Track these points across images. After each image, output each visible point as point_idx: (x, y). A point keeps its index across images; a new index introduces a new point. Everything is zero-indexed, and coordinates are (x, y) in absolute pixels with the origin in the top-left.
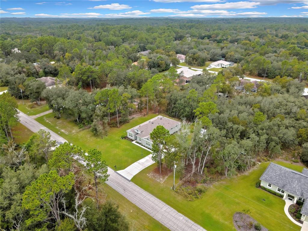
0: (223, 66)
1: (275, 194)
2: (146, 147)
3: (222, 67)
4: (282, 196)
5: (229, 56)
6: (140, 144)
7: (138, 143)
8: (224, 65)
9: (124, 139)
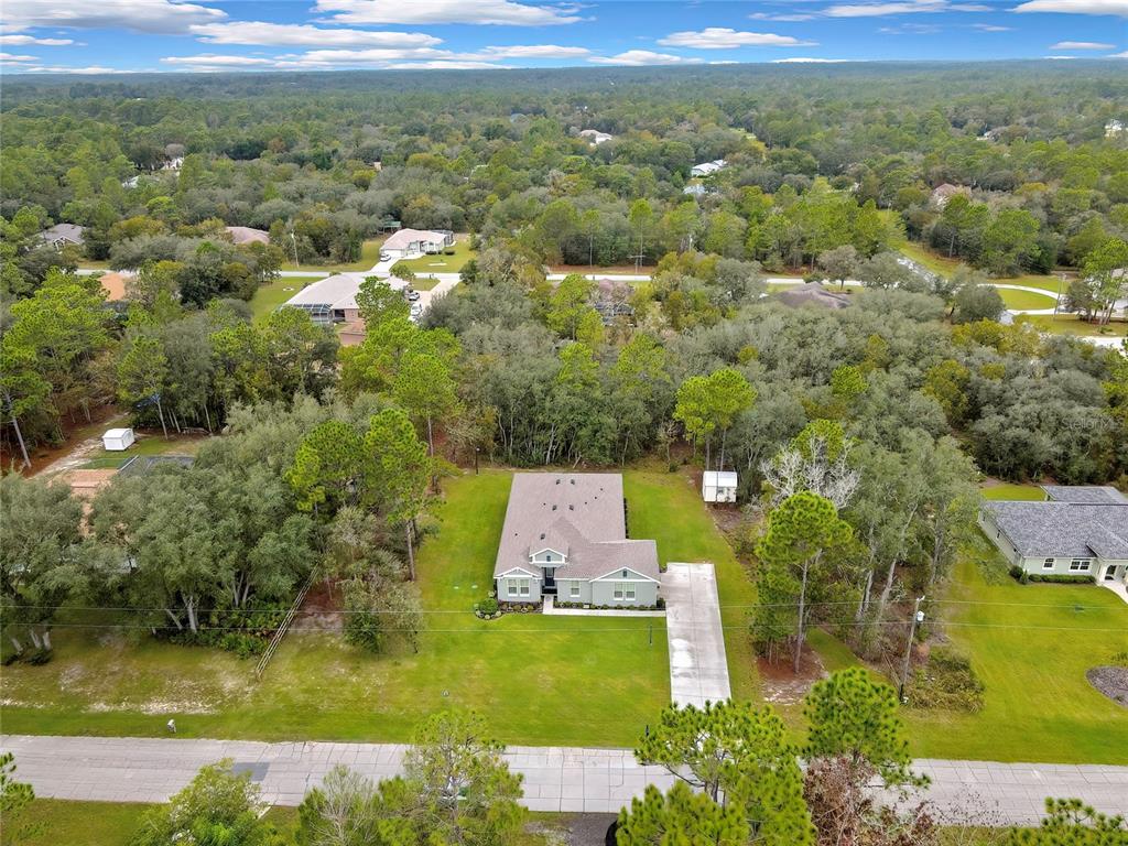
0: (428, 248)
1: (1074, 581)
2: (619, 608)
3: (428, 253)
4: (1091, 580)
5: (418, 211)
6: (579, 606)
7: (567, 605)
8: (431, 244)
9: (498, 613)
